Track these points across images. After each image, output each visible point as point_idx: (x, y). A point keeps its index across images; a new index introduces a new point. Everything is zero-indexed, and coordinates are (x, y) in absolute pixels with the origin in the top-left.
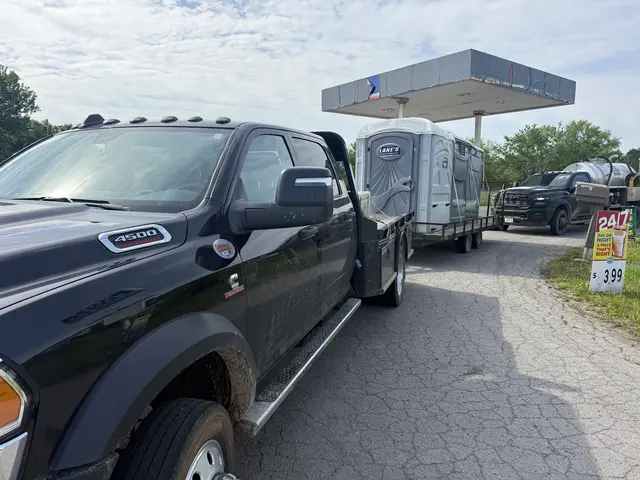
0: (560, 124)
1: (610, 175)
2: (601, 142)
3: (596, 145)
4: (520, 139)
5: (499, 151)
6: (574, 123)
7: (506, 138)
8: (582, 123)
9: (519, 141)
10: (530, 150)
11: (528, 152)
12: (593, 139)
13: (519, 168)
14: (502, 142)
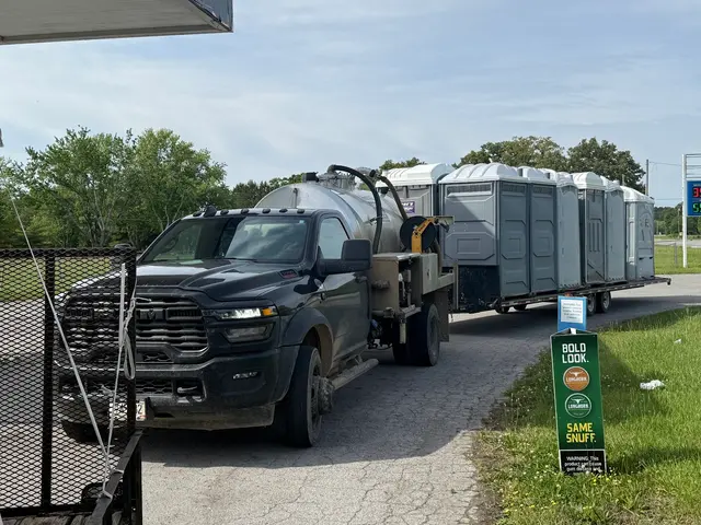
0: (130, 133)
1: (379, 220)
2: (198, 171)
3: (190, 173)
4: (57, 156)
5: (20, 179)
6: (151, 134)
7: (31, 152)
8: (165, 135)
9: (59, 160)
10: (80, 179)
11: (76, 184)
12: (184, 164)
13: (61, 213)
14: (24, 160)
